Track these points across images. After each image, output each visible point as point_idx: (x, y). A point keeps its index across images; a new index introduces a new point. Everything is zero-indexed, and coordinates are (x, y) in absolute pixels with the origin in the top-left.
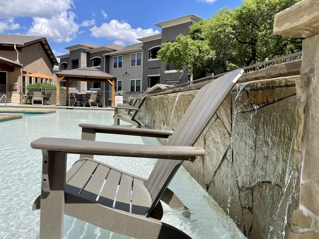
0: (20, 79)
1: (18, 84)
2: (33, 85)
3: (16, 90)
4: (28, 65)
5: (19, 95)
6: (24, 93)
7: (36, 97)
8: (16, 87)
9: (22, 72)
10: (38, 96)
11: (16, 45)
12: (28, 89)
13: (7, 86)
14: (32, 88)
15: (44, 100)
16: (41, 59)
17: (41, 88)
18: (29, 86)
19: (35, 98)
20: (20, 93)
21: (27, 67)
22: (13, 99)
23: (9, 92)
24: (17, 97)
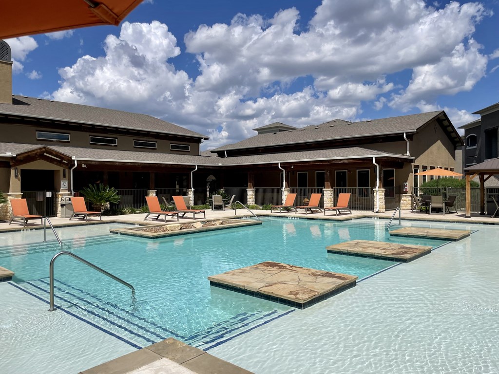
0: (411, 176)
1: (409, 185)
2: (429, 182)
3: (406, 192)
4: (421, 156)
5: (410, 198)
6: (417, 196)
7: (434, 203)
8: (406, 188)
9: (413, 167)
10: (437, 202)
11: (406, 133)
12: (421, 189)
13: (395, 188)
14: (428, 189)
15: (446, 207)
16: (439, 143)
17: (440, 187)
18: (423, 186)
19: (433, 205)
20: (411, 196)
21: (419, 158)
22: (403, 204)
23: (397, 195)
24: (408, 201)
